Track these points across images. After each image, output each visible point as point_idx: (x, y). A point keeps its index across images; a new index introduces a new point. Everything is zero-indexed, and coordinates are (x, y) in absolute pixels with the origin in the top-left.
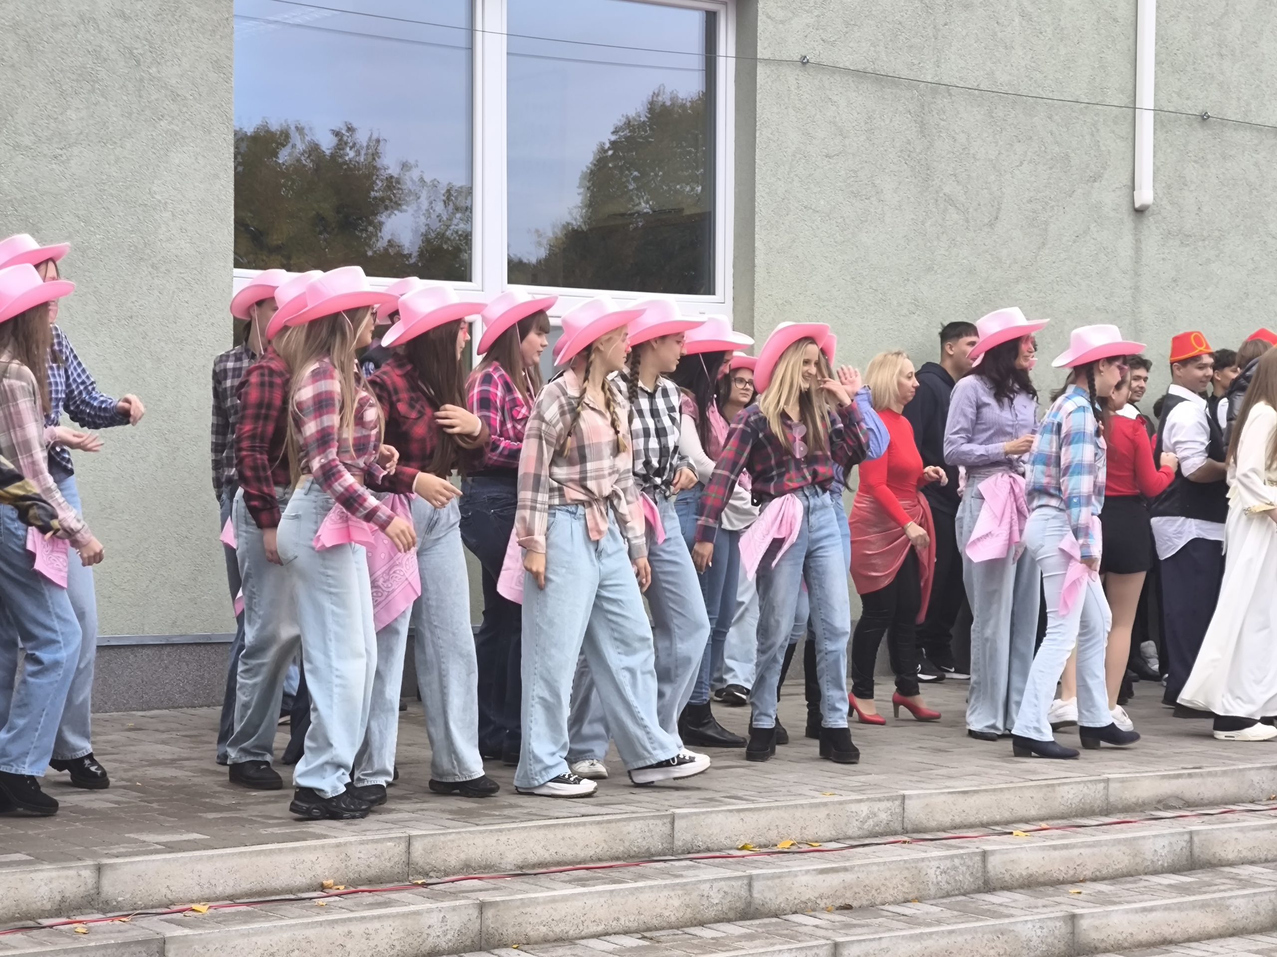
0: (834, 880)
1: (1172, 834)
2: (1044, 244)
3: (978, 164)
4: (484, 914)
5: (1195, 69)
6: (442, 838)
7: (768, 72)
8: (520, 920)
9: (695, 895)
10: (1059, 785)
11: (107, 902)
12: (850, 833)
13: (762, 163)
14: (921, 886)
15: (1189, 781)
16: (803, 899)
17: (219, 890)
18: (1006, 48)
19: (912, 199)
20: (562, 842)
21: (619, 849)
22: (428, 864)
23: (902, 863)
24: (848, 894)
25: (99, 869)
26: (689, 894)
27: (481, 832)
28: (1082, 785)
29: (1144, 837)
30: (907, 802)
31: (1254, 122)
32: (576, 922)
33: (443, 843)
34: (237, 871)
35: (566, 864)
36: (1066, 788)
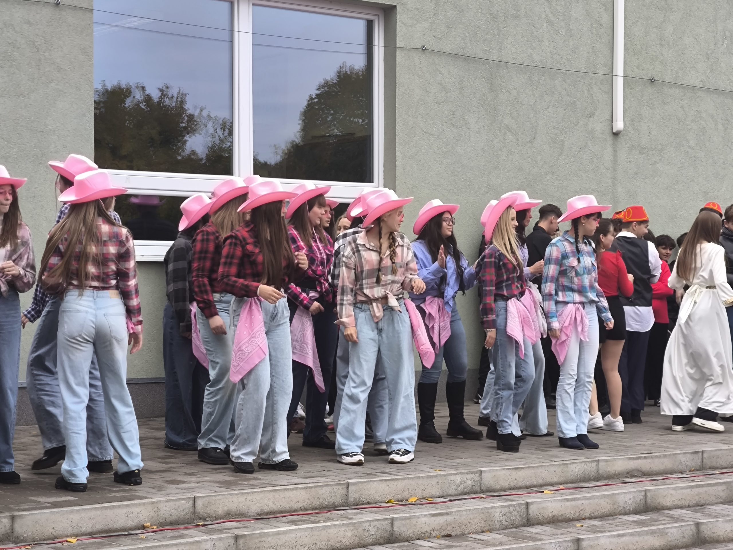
0: (441, 520)
1: (635, 492)
2: (561, 153)
3: (523, 107)
4: (238, 542)
5: (647, 53)
6: (214, 498)
7: (403, 55)
8: (259, 545)
9: (360, 529)
10: (570, 464)
11: (17, 537)
12: (450, 492)
13: (400, 107)
14: (491, 523)
15: (644, 461)
16: (423, 531)
17: (83, 530)
18: (539, 41)
19: (486, 128)
20: (283, 500)
21: (317, 503)
22: (206, 513)
23: (480, 510)
24: (449, 528)
25: (13, 518)
26: (357, 529)
27: (236, 494)
28: (584, 464)
29: (618, 494)
30: (483, 474)
31: (680, 83)
32: (291, 546)
33: (214, 500)
34: (93, 519)
35: (286, 512)
36: (575, 465)
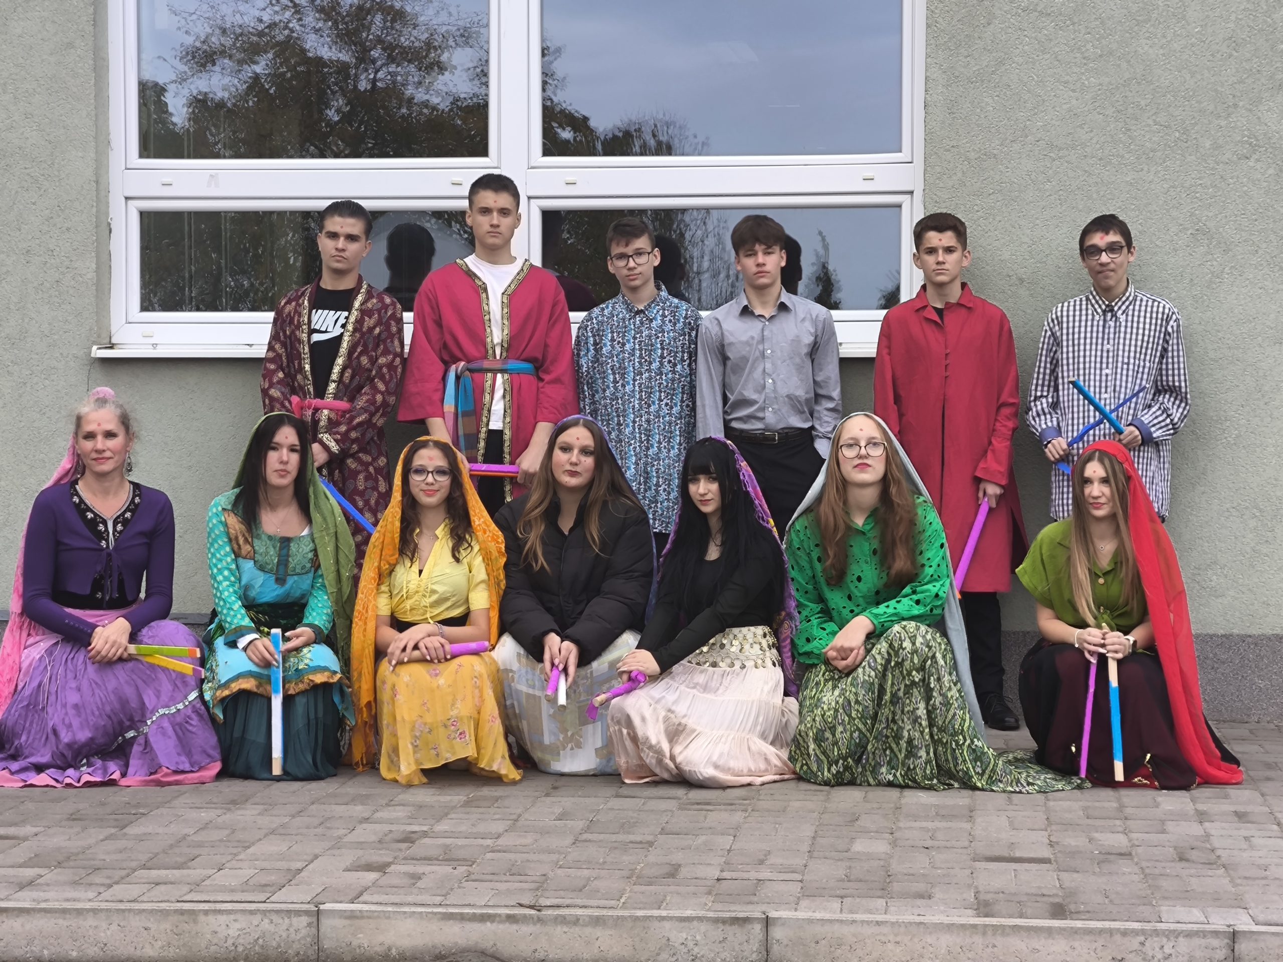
15: (511, 928)
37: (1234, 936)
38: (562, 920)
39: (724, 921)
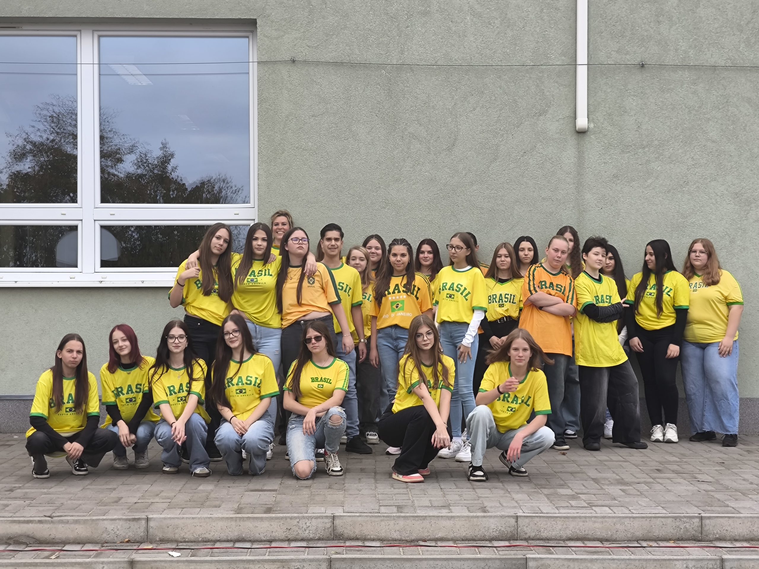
2: (495, 159)
3: (437, 112)
5: (633, 34)
19: (382, 138)
37: (334, 517)
38: (62, 522)
39: (129, 520)
